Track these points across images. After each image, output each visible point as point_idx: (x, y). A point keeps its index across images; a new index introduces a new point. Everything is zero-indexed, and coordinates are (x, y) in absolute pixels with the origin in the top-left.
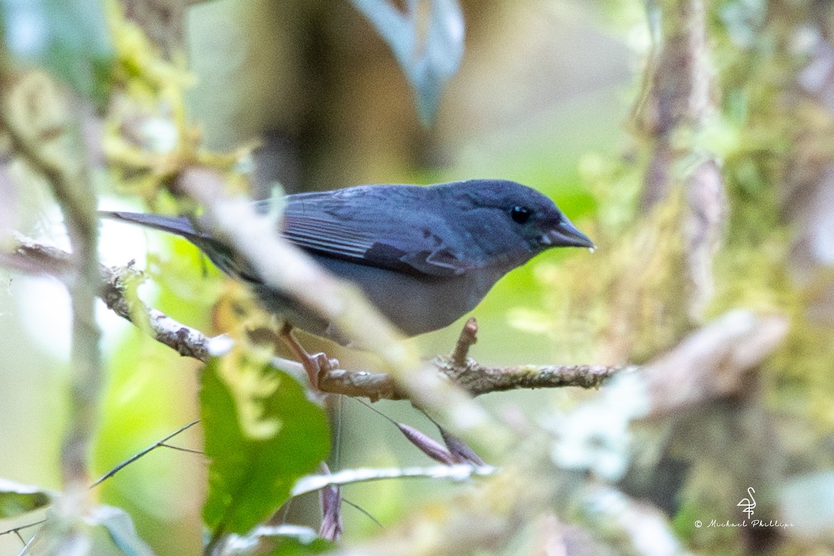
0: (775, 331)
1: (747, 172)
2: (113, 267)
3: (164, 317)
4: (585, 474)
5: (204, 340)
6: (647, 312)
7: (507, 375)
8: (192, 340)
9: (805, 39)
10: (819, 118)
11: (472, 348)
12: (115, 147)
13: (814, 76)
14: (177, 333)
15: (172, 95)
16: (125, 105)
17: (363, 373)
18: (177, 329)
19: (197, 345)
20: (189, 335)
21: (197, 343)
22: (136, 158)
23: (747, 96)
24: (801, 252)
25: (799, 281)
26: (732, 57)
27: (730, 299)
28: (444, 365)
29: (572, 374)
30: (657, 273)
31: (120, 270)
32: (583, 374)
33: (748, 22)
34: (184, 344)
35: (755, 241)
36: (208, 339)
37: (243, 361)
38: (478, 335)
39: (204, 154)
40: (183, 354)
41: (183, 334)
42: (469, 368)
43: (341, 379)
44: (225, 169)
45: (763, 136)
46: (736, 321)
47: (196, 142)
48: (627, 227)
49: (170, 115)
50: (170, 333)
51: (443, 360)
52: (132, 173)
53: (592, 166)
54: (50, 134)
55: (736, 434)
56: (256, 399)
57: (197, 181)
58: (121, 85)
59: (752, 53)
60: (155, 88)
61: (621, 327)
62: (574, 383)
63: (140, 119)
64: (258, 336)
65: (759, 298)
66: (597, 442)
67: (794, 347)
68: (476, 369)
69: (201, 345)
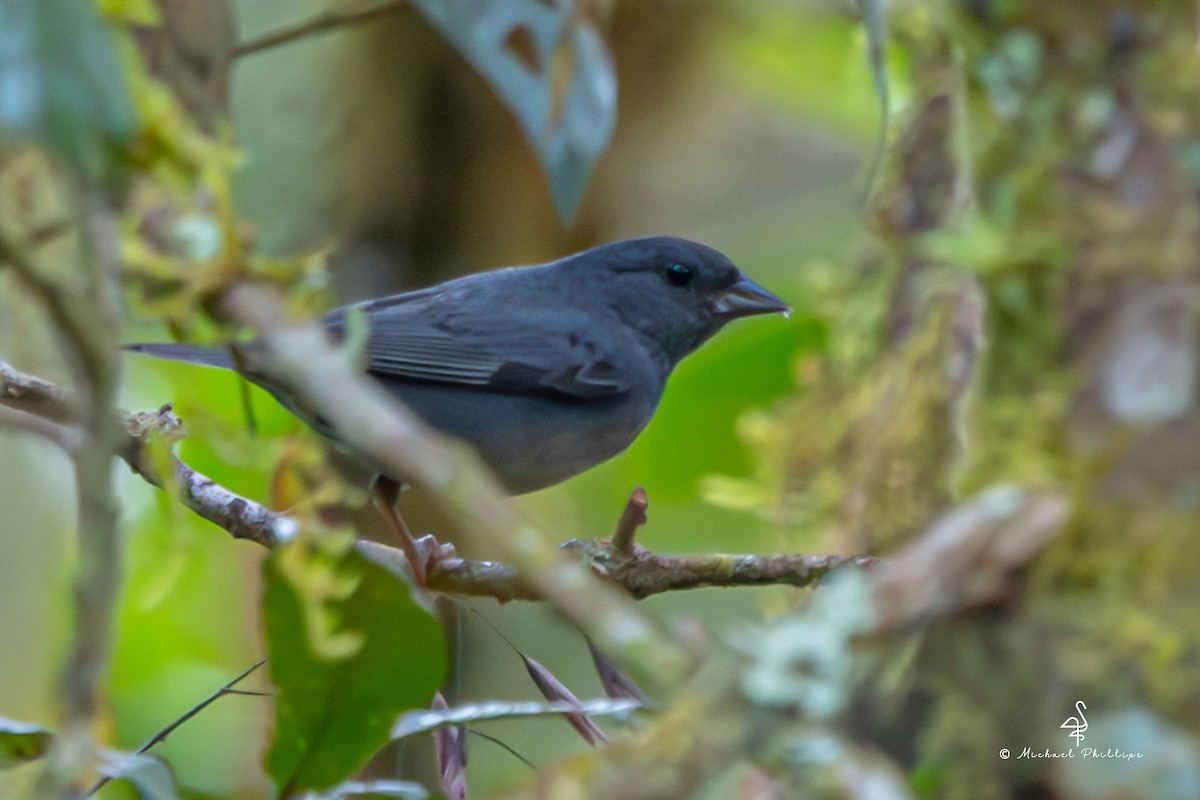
0: (1053, 512)
1: (1014, 292)
2: (140, 414)
3: (210, 484)
4: (789, 713)
5: (266, 517)
6: (894, 482)
7: (688, 567)
8: (250, 517)
9: (1095, 109)
10: (1116, 217)
11: (640, 531)
12: (133, 252)
13: (1108, 159)
14: (230, 505)
15: (213, 181)
16: (148, 196)
17: (488, 564)
18: (230, 500)
19: (257, 523)
20: (246, 510)
21: (256, 520)
22: (164, 267)
23: (1012, 188)
24: (1090, 405)
25: (1086, 445)
26: (993, 132)
27: (992, 468)
28: (600, 553)
29: (779, 567)
30: (908, 427)
31: (150, 419)
32: (793, 567)
33: (1016, 84)
34: (239, 522)
35: (1026, 388)
36: (273, 514)
37: (312, 551)
38: (648, 513)
39: (259, 263)
40: (237, 535)
41: (237, 507)
42: (636, 558)
43: (457, 571)
44: (286, 284)
45: (1037, 242)
46: (999, 498)
47: (248, 247)
48: (867, 365)
49: (210, 208)
50: (220, 506)
51: (599, 545)
52: (158, 289)
53: (820, 277)
54: (45, 234)
55: (997, 657)
56: (331, 604)
57: (250, 301)
58: (143, 166)
59: (1020, 129)
60: (190, 170)
61: (859, 503)
62: (780, 580)
63: (168, 213)
64: (332, 515)
65: (1031, 467)
66: (804, 667)
67: (1079, 536)
68: (646, 558)
69: (263, 523)
